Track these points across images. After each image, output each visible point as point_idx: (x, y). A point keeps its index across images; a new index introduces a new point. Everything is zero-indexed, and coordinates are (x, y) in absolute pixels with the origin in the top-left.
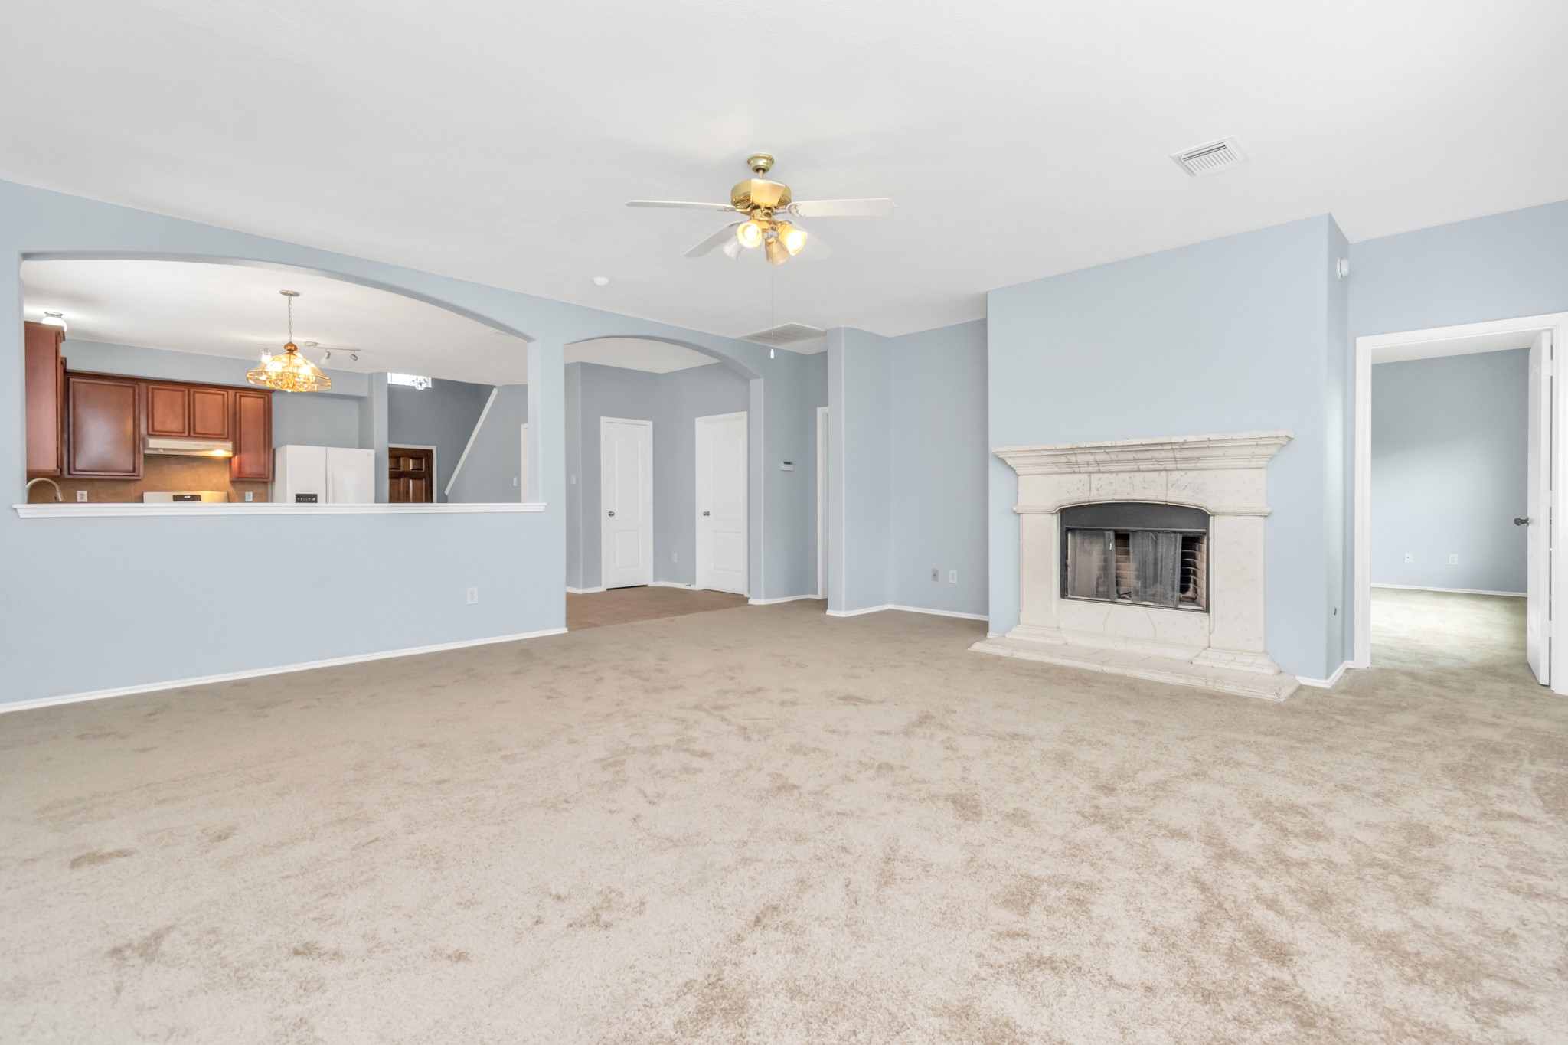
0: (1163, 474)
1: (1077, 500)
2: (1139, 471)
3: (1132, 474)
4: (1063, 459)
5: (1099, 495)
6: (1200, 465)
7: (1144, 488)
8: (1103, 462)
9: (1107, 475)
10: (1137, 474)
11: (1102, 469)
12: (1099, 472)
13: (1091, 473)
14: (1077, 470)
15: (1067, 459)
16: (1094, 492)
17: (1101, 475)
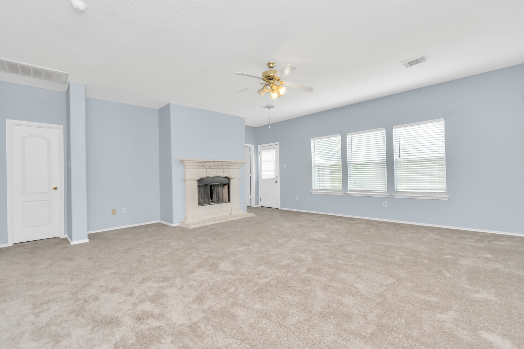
0: (223, 169)
1: (204, 176)
2: (218, 168)
3: (216, 169)
4: (202, 164)
5: (209, 175)
6: (230, 167)
7: (219, 173)
8: (212, 165)
9: (211, 169)
10: (217, 169)
11: (210, 167)
12: (209, 168)
13: (206, 168)
14: (204, 167)
15: (203, 164)
16: (208, 174)
17: (209, 169)
